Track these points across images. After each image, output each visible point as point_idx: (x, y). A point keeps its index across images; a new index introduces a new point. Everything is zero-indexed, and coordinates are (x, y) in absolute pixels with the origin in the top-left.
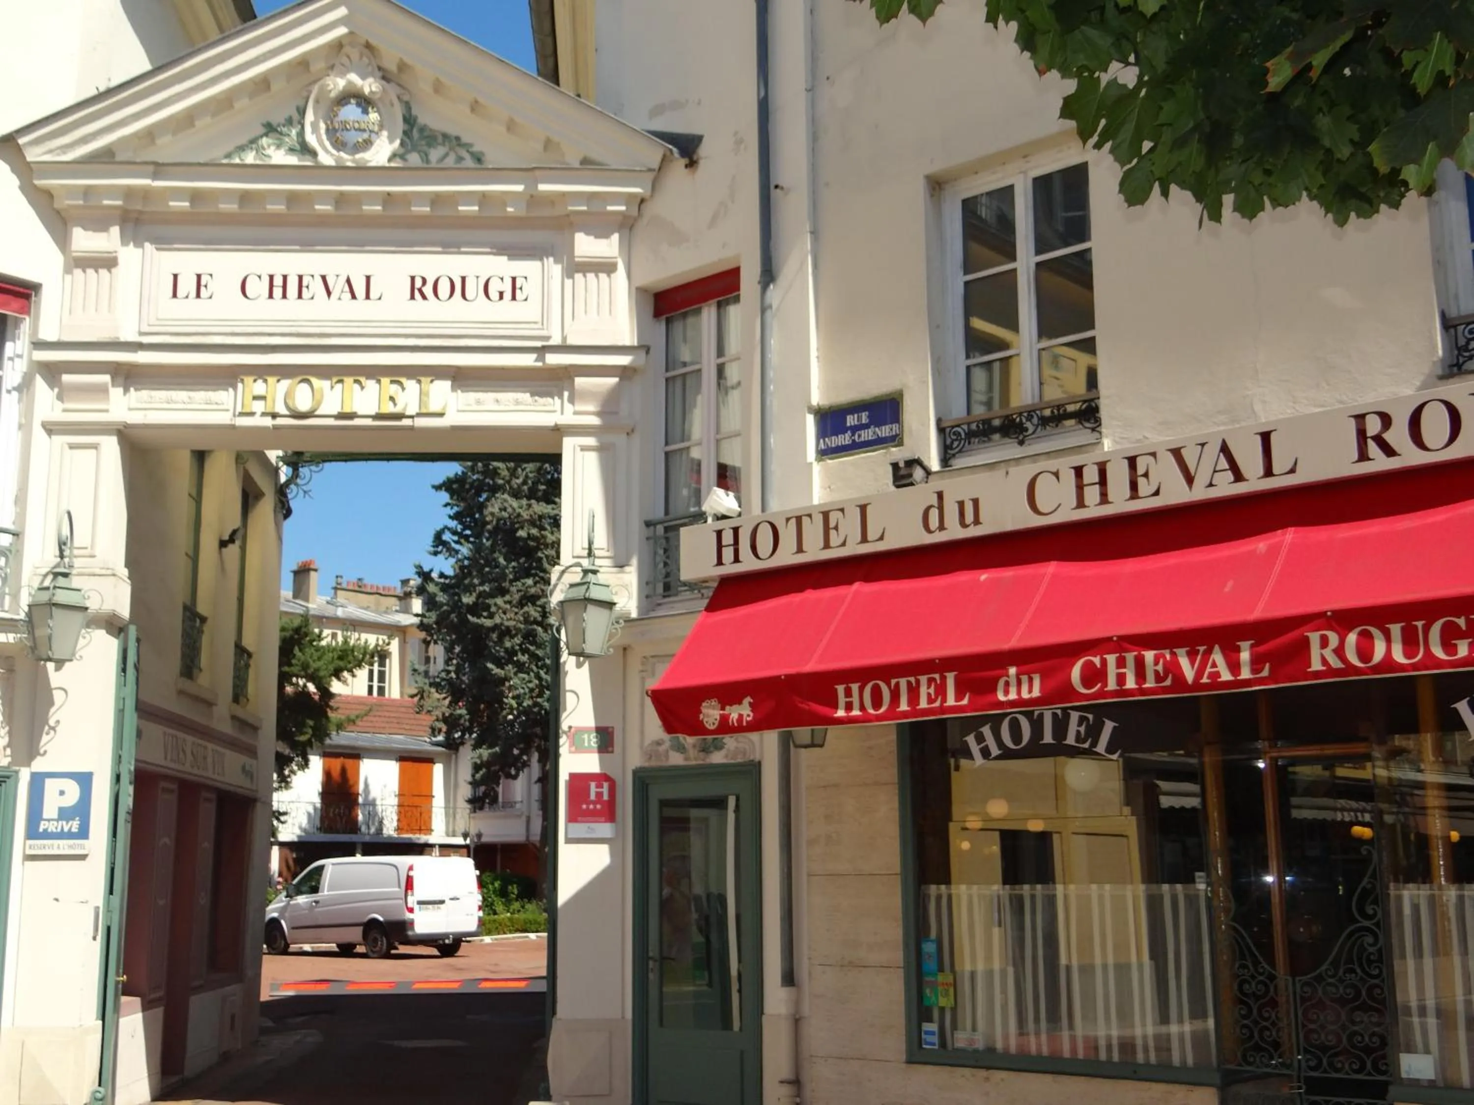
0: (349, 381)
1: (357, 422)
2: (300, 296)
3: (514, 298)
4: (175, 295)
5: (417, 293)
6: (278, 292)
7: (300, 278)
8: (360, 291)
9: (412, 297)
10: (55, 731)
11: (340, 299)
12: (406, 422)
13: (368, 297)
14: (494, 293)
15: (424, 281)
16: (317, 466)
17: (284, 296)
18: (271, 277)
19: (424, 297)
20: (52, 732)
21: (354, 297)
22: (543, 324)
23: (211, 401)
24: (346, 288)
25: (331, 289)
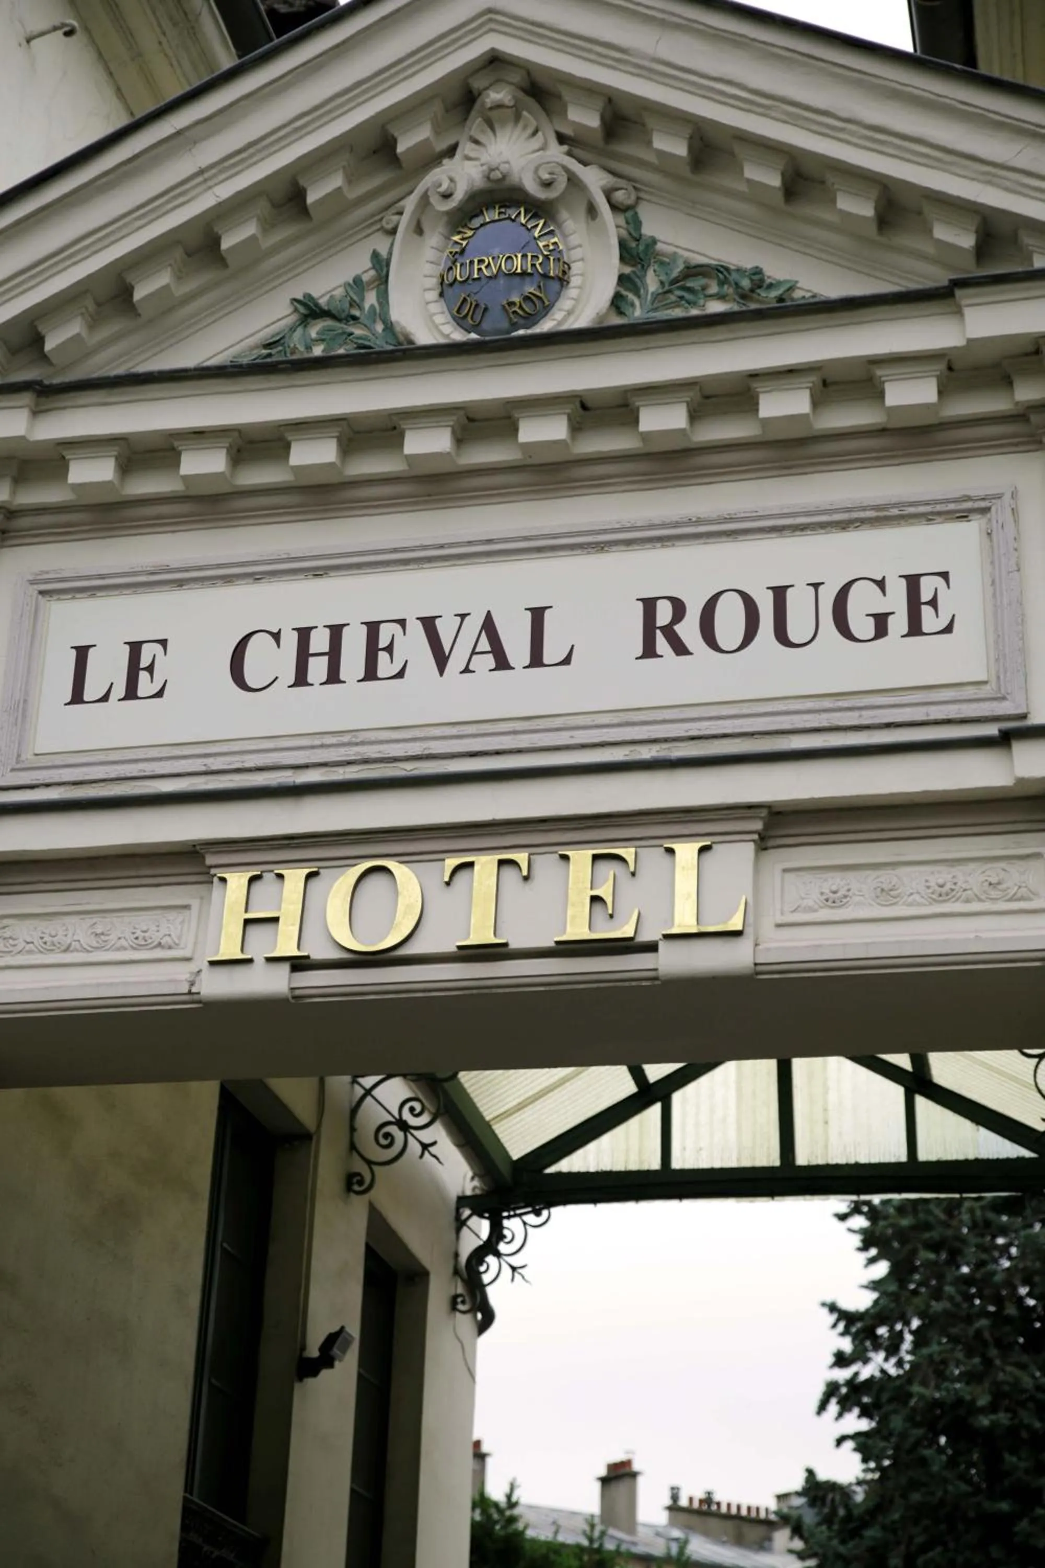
0: (485, 865)
2: (371, 674)
3: (915, 628)
4: (78, 696)
5: (662, 643)
6: (318, 668)
7: (373, 628)
8: (518, 651)
9: (649, 651)
11: (466, 669)
13: (536, 660)
14: (862, 626)
15: (679, 609)
16: (538, 1213)
17: (333, 677)
18: (304, 634)
19: (680, 648)
21: (502, 663)
23: (146, 941)
24: (484, 645)
25: (447, 650)
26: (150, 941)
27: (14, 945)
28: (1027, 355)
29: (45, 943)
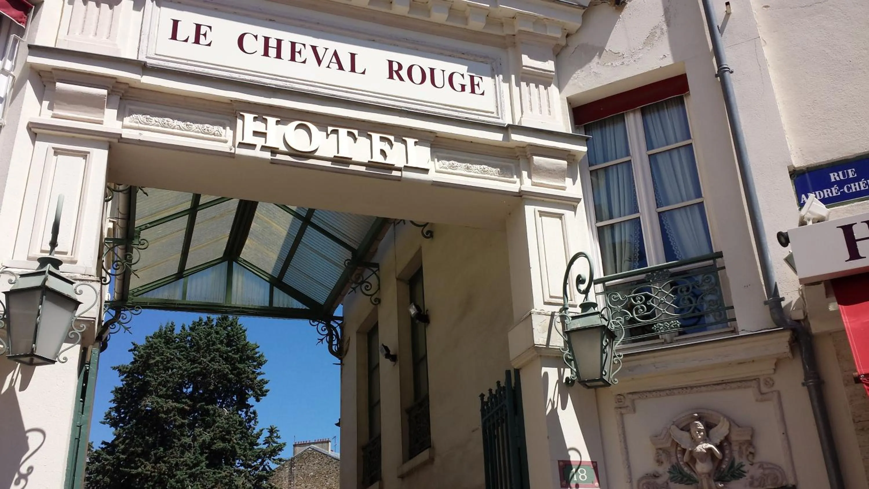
0: (343, 132)
1: (352, 167)
2: (293, 59)
3: (473, 91)
4: (174, 37)
5: (395, 76)
6: (273, 52)
7: (293, 44)
8: (346, 65)
9: (391, 77)
10: (27, 481)
11: (328, 67)
12: (395, 173)
13: (353, 70)
14: (457, 87)
15: (400, 67)
17: (279, 56)
18: (267, 40)
19: (401, 79)
20: (23, 482)
21: (341, 68)
22: (498, 113)
23: (208, 131)
24: (334, 60)
25: (321, 59)
26: (210, 131)
27: (151, 122)
28: (510, 18)
29: (165, 124)
